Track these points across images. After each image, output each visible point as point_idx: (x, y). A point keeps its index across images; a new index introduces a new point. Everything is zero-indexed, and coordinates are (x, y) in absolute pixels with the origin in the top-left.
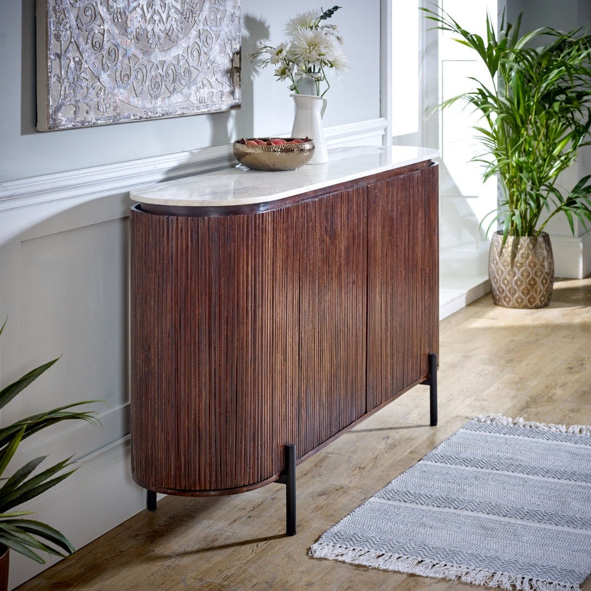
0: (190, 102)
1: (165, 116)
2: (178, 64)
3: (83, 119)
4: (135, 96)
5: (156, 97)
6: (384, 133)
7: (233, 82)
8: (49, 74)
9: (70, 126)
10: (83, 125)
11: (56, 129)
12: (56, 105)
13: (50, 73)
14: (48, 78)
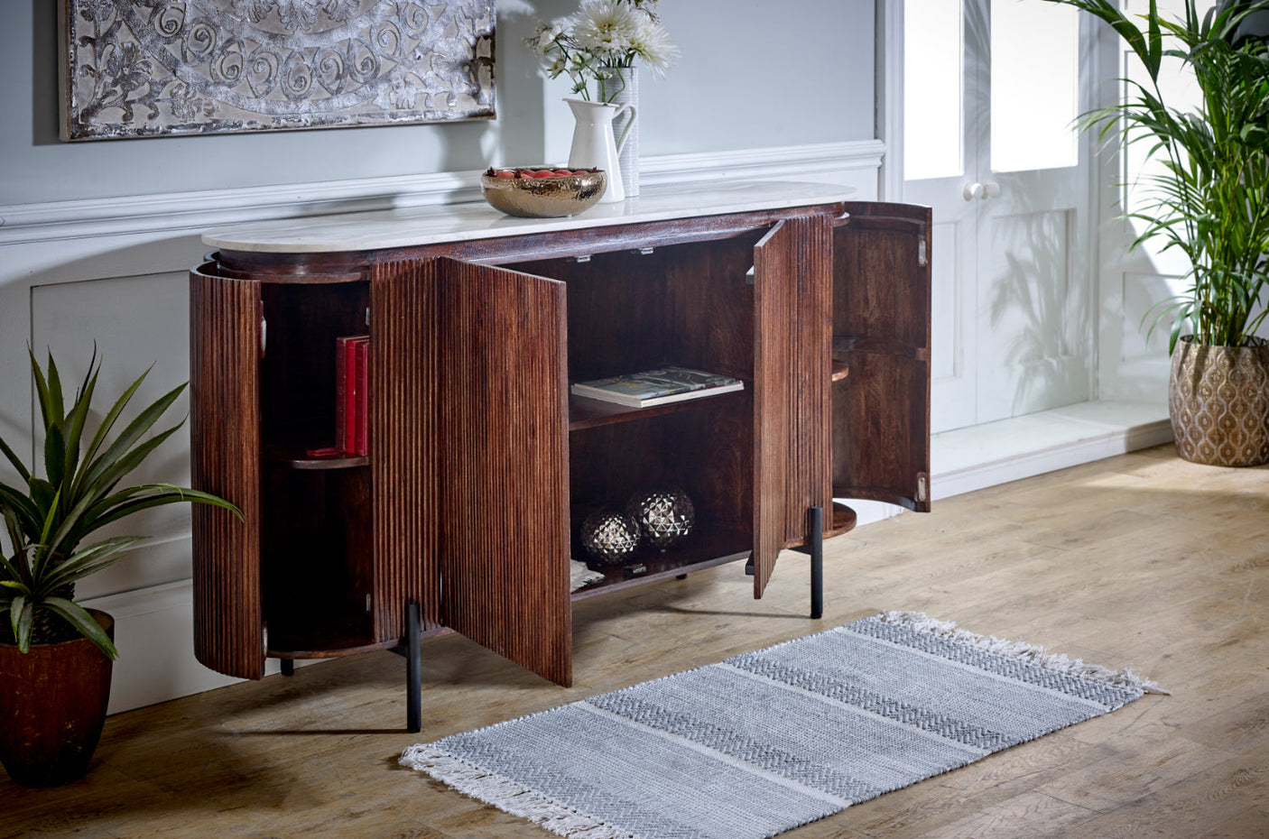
0: (374, 107)
1: (319, 126)
2: (348, 52)
3: (141, 127)
4: (253, 96)
5: (298, 99)
6: (880, 163)
7: (476, 79)
8: (72, 65)
9: (112, 135)
10: (141, 135)
11: (85, 139)
12: (85, 106)
13: (72, 62)
14: (71, 71)
